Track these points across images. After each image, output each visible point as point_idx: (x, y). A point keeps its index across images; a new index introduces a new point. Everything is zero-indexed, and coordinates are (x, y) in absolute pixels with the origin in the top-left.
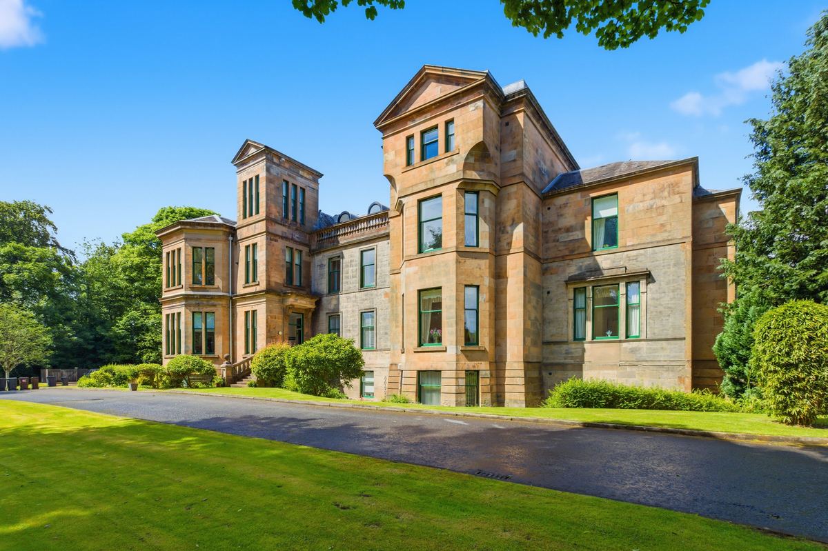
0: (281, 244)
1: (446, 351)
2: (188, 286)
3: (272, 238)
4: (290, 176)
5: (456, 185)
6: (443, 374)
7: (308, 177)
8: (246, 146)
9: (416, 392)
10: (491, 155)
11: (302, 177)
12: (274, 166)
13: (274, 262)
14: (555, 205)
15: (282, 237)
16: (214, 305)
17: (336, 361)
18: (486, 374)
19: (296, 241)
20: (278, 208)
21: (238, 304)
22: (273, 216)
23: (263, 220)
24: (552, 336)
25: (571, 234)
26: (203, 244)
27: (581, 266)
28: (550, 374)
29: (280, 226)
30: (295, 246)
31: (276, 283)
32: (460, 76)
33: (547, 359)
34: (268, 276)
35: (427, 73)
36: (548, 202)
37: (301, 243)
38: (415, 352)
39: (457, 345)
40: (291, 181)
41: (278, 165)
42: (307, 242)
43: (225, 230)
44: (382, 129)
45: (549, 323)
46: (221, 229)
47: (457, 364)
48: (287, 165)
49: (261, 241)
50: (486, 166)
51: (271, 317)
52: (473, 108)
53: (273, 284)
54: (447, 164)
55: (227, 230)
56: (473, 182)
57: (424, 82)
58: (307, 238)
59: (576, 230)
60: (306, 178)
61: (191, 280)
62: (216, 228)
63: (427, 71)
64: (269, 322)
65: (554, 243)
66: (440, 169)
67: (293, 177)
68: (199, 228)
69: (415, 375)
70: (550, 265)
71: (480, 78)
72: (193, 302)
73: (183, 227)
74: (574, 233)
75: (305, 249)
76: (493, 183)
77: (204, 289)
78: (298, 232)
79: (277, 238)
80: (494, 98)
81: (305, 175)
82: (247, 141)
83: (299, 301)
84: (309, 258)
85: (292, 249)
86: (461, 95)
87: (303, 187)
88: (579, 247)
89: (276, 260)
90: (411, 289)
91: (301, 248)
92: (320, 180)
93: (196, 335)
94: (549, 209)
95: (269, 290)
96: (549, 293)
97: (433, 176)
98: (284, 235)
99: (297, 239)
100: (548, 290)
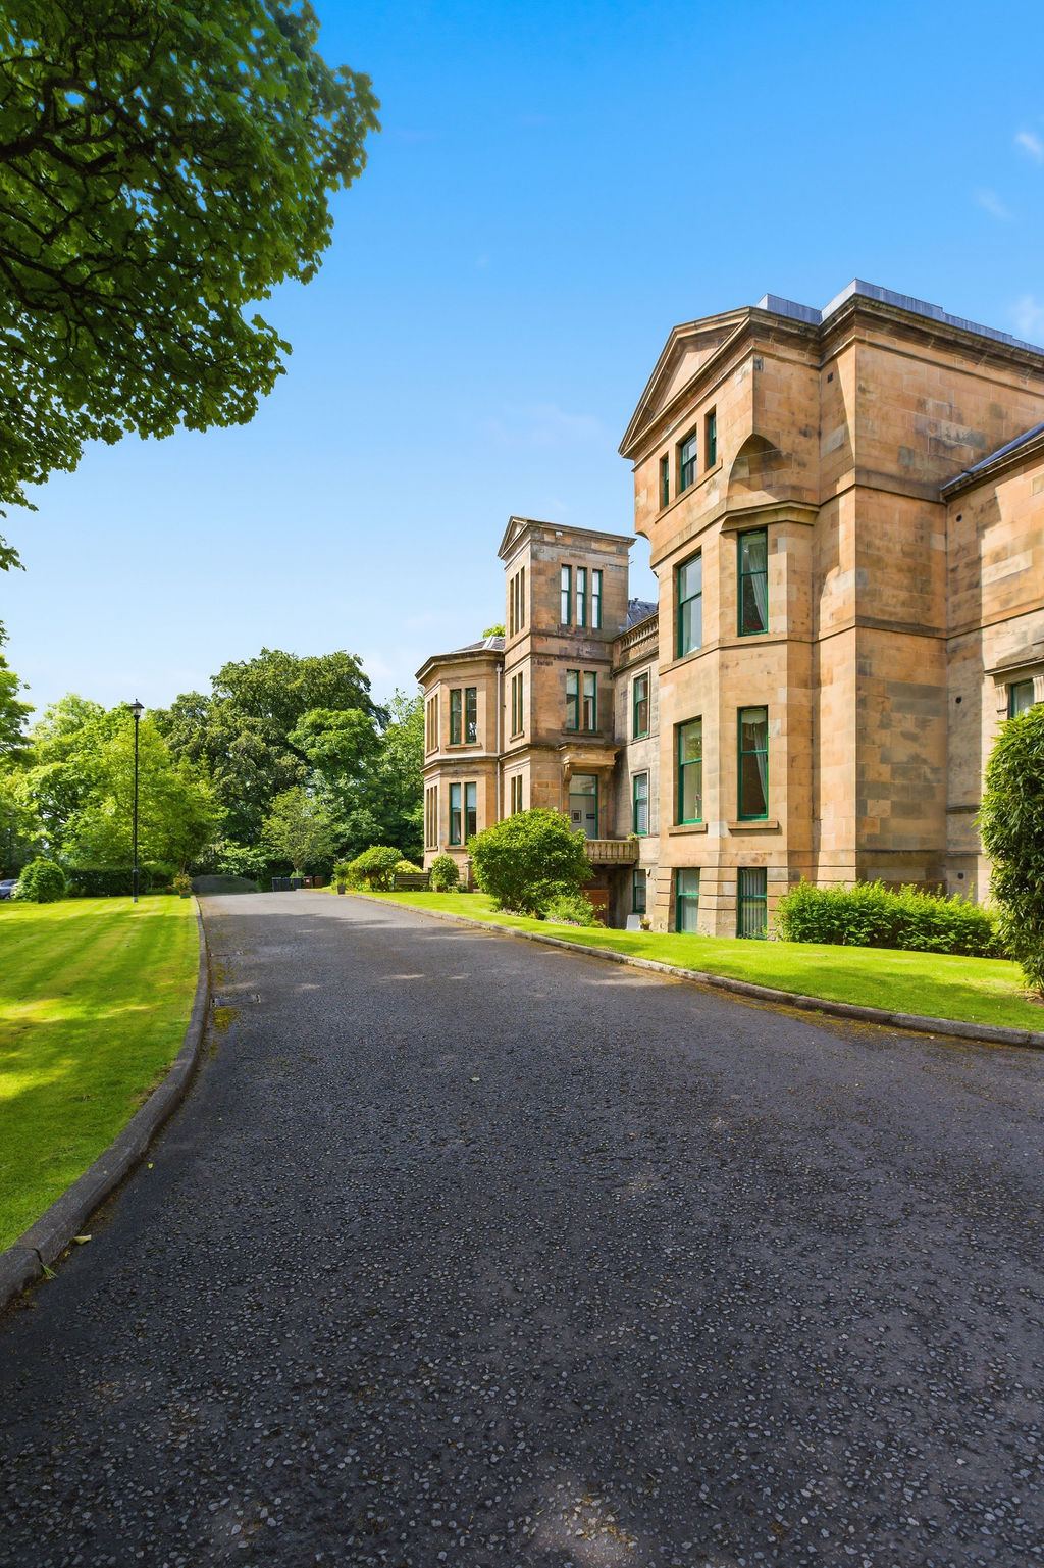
0: (558, 667)
1: (706, 832)
2: (444, 747)
3: (542, 660)
4: (573, 556)
5: (719, 527)
6: (704, 874)
7: (608, 549)
8: (512, 526)
9: (671, 907)
10: (784, 454)
11: (595, 552)
12: (545, 547)
13: (546, 698)
14: (971, 509)
15: (559, 657)
16: (476, 773)
17: (520, 850)
18: (780, 875)
19: (586, 659)
20: (553, 612)
21: (506, 767)
22: (543, 627)
23: (527, 636)
24: (965, 793)
25: (1003, 564)
26: (462, 685)
27: (1025, 633)
28: (961, 876)
29: (556, 639)
30: (582, 667)
31: (549, 730)
32: (718, 326)
33: (957, 843)
34: (535, 721)
35: (680, 339)
36: (956, 504)
37: (593, 661)
38: (671, 835)
39: (720, 821)
40: (575, 563)
41: (552, 544)
42: (607, 658)
43: (488, 658)
44: (632, 455)
45: (961, 765)
46: (483, 658)
47: (720, 855)
48: (568, 541)
49: (526, 668)
50: (774, 476)
51: (540, 785)
52: (740, 378)
53: (543, 733)
54: (708, 492)
55: (492, 658)
56: (752, 513)
57: (680, 356)
58: (607, 650)
59: (1014, 554)
60: (604, 553)
61: (448, 739)
62: (477, 659)
63: (679, 336)
64: (536, 792)
65: (970, 592)
66: (699, 503)
67: (580, 557)
68: (456, 661)
69: (668, 874)
70: (961, 639)
71: (741, 320)
72: (450, 770)
73: (438, 664)
74: (1009, 561)
75: (602, 670)
76: (791, 504)
77: (464, 749)
78: (588, 643)
79: (551, 659)
80: (790, 341)
81: (603, 547)
82: (512, 518)
83: (582, 757)
84: (609, 682)
85: (578, 672)
86: (722, 360)
87: (599, 567)
88: (1020, 589)
89: (549, 694)
90: (666, 724)
91: (593, 668)
92: (631, 550)
93: (454, 815)
94: (959, 519)
95: (535, 745)
96: (959, 700)
97: (690, 519)
98: (563, 654)
99: (587, 655)
100: (958, 695)
